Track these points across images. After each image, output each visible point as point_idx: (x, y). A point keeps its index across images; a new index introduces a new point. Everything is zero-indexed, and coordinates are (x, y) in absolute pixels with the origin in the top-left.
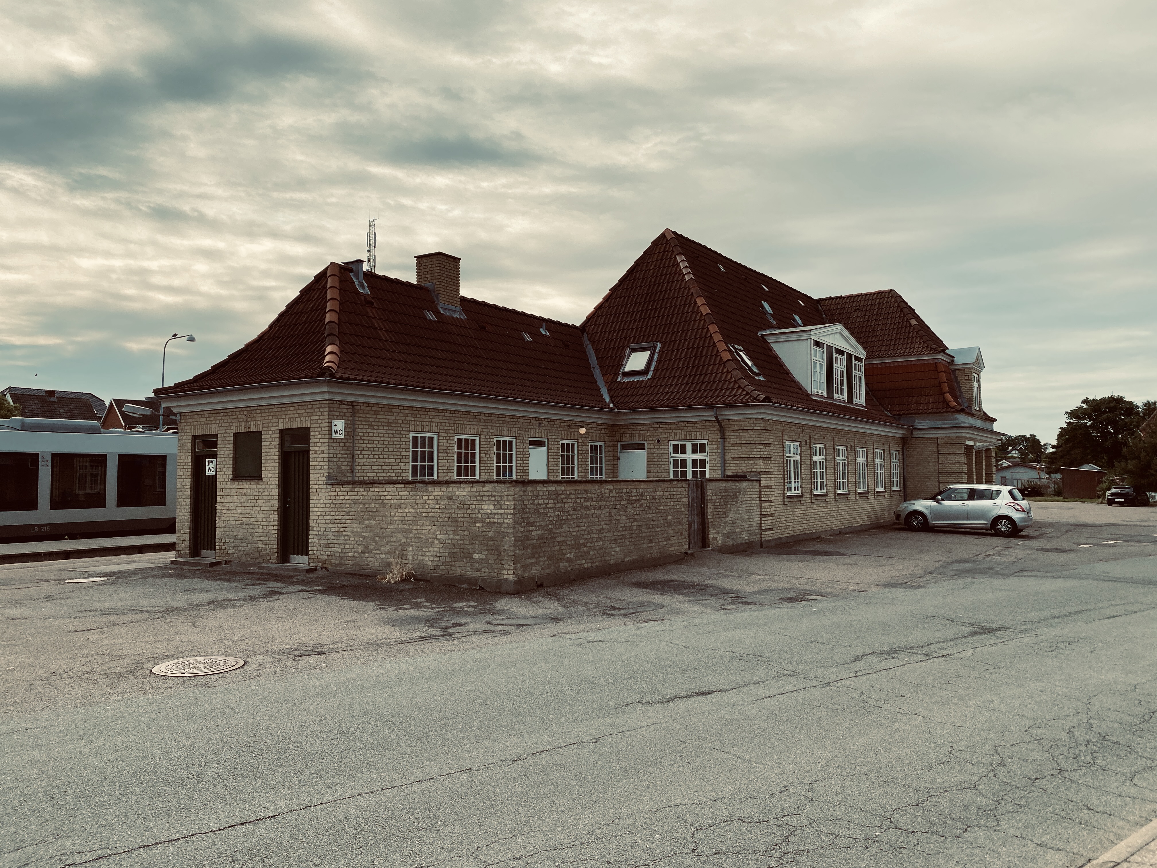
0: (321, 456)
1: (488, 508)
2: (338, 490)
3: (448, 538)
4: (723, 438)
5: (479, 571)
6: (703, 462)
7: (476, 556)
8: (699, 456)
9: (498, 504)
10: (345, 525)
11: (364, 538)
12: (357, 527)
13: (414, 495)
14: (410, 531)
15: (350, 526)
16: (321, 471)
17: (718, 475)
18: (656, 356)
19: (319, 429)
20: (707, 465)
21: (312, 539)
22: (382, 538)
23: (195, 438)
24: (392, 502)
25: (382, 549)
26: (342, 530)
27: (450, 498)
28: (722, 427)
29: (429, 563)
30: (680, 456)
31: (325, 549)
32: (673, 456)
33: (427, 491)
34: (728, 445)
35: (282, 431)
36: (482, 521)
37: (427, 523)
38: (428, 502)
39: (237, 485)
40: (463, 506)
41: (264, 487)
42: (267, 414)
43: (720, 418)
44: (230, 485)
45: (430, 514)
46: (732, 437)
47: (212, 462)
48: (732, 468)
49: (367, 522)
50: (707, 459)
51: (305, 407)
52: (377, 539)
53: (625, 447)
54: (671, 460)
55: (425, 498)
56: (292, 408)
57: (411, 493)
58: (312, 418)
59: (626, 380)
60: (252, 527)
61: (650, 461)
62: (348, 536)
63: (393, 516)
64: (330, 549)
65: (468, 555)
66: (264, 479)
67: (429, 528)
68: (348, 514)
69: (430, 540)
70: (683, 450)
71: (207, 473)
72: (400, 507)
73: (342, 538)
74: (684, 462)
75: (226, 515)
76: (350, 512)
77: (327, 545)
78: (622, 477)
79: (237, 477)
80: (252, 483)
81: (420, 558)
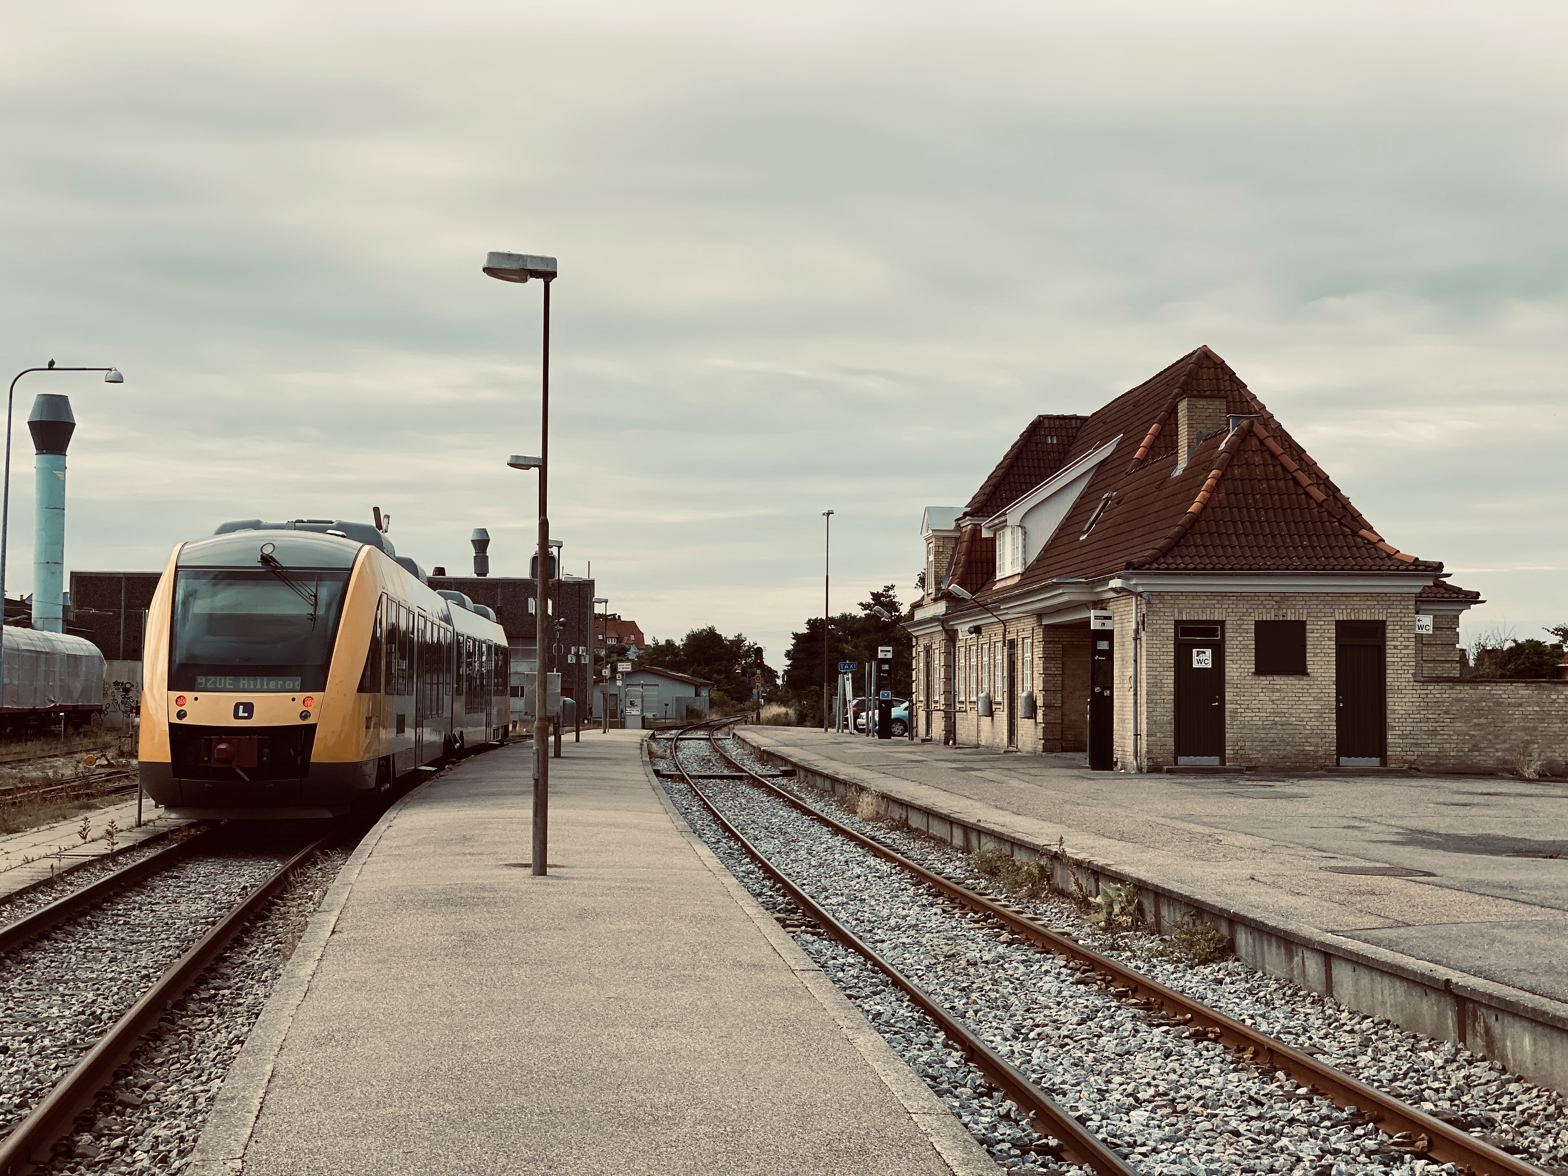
0: (1403, 651)
2: (1430, 688)
10: (1443, 724)
11: (1472, 736)
13: (1538, 694)
14: (1535, 729)
15: (1451, 725)
16: (1404, 668)
19: (1401, 623)
21: (1390, 739)
22: (1497, 737)
23: (1178, 623)
24: (1510, 700)
25: (1498, 747)
26: (1439, 729)
29: (1561, 759)
31: (1413, 749)
33: (1556, 690)
35: (1339, 623)
37: (1558, 721)
38: (1558, 701)
39: (1262, 680)
41: (1310, 683)
42: (1316, 603)
44: (1247, 680)
47: (1205, 653)
49: (1476, 721)
51: (1379, 598)
52: (1490, 737)
56: (1355, 599)
57: (1536, 692)
58: (1389, 610)
62: (1448, 735)
63: (1512, 715)
64: (1421, 749)
66: (1310, 675)
68: (1446, 712)
69: (1561, 737)
71: (1196, 665)
72: (1521, 705)
73: (1439, 737)
75: (1243, 714)
76: (1449, 711)
77: (1417, 745)
79: (1264, 671)
80: (1288, 678)
81: (1549, 754)
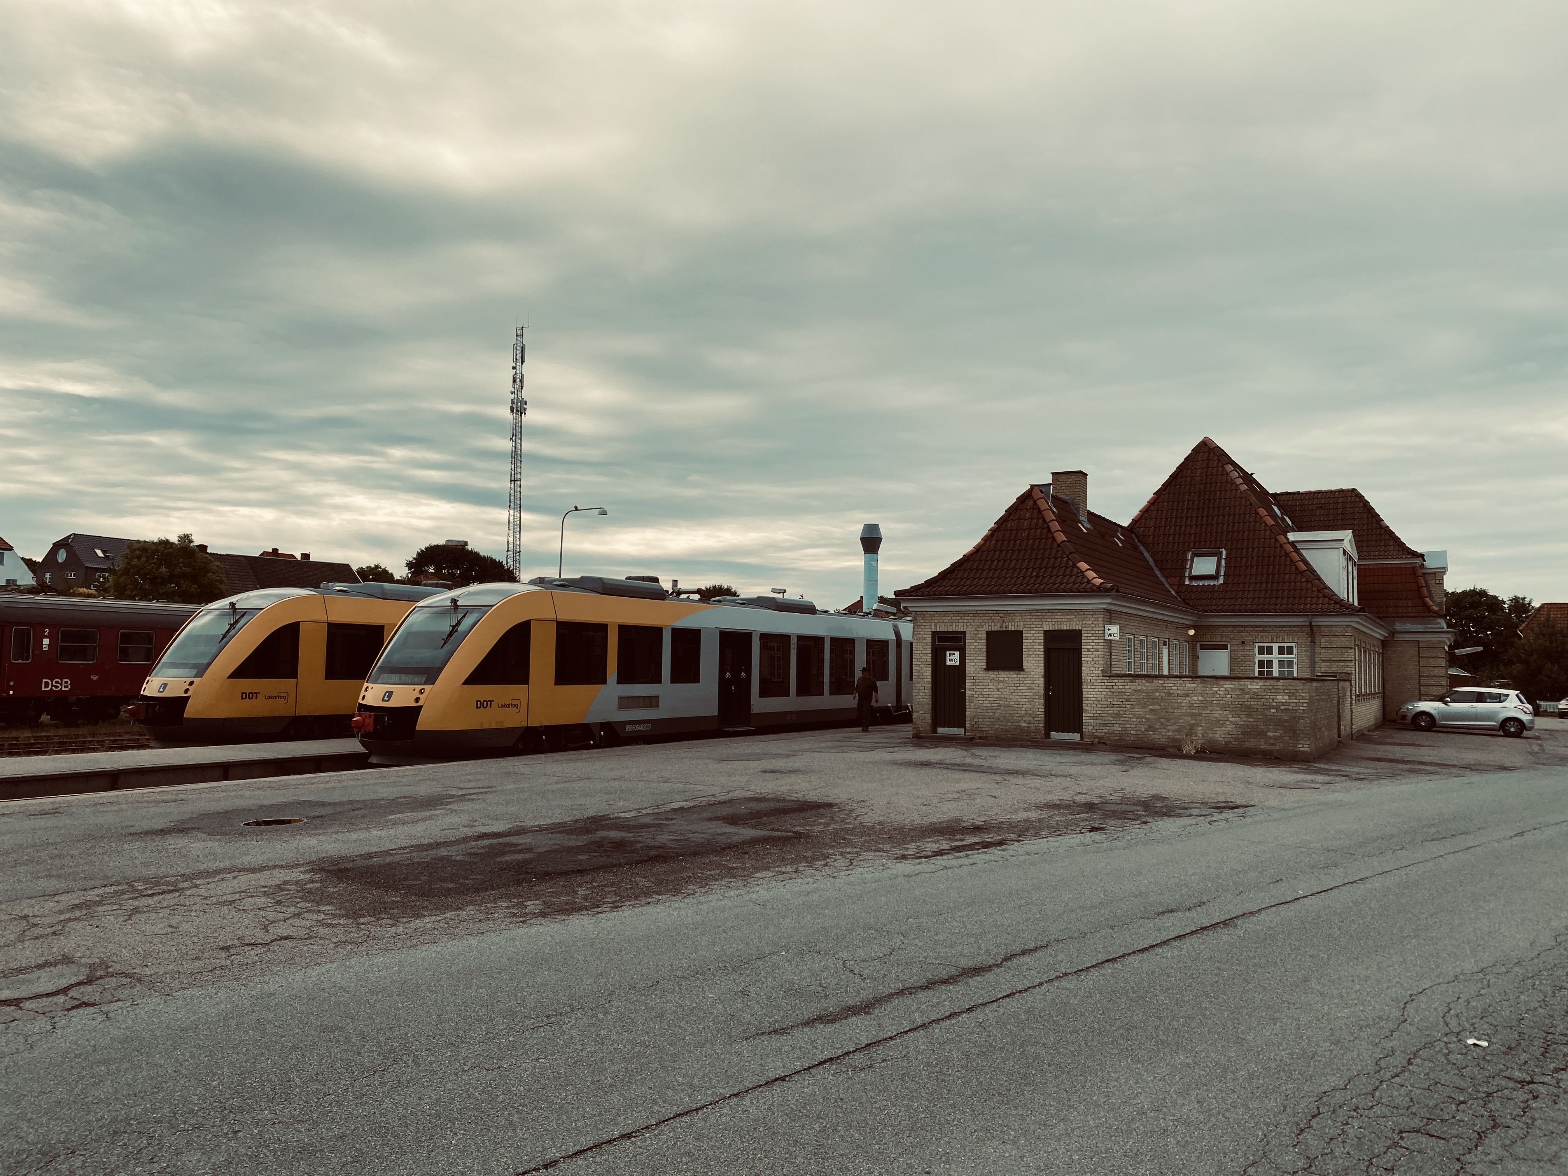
0: (1094, 653)
1: (1282, 698)
2: (1115, 681)
3: (1243, 720)
4: (1313, 642)
5: (1274, 745)
6: (1290, 663)
7: (1270, 734)
8: (1286, 657)
9: (1292, 695)
10: (1125, 709)
11: (1148, 719)
12: (1138, 710)
13: (1203, 687)
14: (1199, 715)
15: (1131, 710)
16: (1095, 665)
17: (1307, 674)
18: (1223, 562)
19: (1093, 632)
20: (1295, 667)
21: (1085, 719)
22: (1168, 720)
23: (934, 633)
24: (1179, 692)
25: (1169, 728)
26: (1121, 713)
27: (1242, 690)
28: (1312, 632)
29: (1222, 739)
30: (1265, 657)
31: (1102, 728)
32: (1258, 657)
33: (1217, 684)
34: (1318, 649)
35: (1046, 632)
36: (1276, 708)
37: (1219, 709)
38: (1219, 692)
39: (992, 674)
40: (1255, 696)
41: (1026, 676)
42: (1029, 617)
43: (1313, 624)
44: (982, 674)
45: (1221, 702)
46: (1324, 642)
47: (954, 654)
48: (1322, 668)
49: (1151, 707)
50: (1295, 661)
51: (1076, 613)
52: (1162, 720)
53: (1203, 647)
54: (1256, 661)
55: (1215, 689)
56: (1059, 614)
57: (1200, 685)
58: (1084, 622)
59: (1194, 583)
60: (1011, 709)
61: (1232, 661)
62: (1128, 717)
63: (1181, 703)
64: (1108, 728)
65: (1262, 734)
66: (1026, 670)
67: (1221, 712)
68: (1128, 700)
69: (1221, 722)
70: (1270, 651)
71: (948, 663)
72: (1187, 695)
73: (1122, 719)
74: (1270, 663)
75: (978, 699)
76: (1130, 699)
77: (1104, 725)
78: (1200, 673)
79: (991, 666)
80: (1011, 673)
81: (1210, 735)
